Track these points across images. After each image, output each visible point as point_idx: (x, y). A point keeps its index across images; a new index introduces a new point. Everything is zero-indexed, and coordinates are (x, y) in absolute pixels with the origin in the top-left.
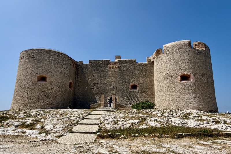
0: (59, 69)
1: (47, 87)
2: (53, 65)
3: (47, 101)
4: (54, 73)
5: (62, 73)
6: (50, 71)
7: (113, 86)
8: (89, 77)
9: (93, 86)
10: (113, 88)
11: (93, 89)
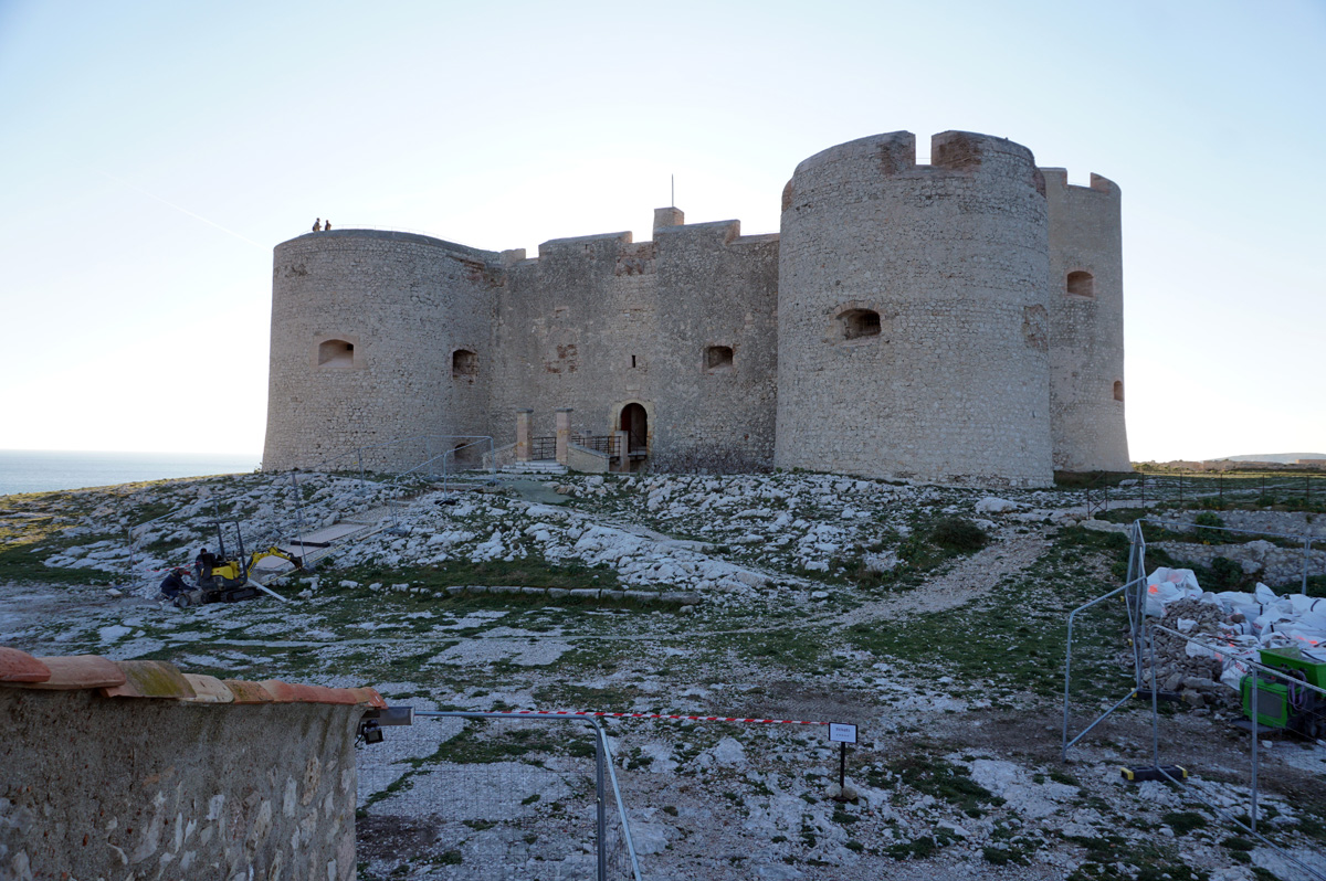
0: (397, 308)
1: (353, 383)
2: (369, 293)
3: (359, 435)
4: (377, 325)
5: (411, 322)
6: (360, 318)
7: (634, 357)
8: (541, 321)
9: (556, 358)
10: (634, 366)
11: (555, 371)
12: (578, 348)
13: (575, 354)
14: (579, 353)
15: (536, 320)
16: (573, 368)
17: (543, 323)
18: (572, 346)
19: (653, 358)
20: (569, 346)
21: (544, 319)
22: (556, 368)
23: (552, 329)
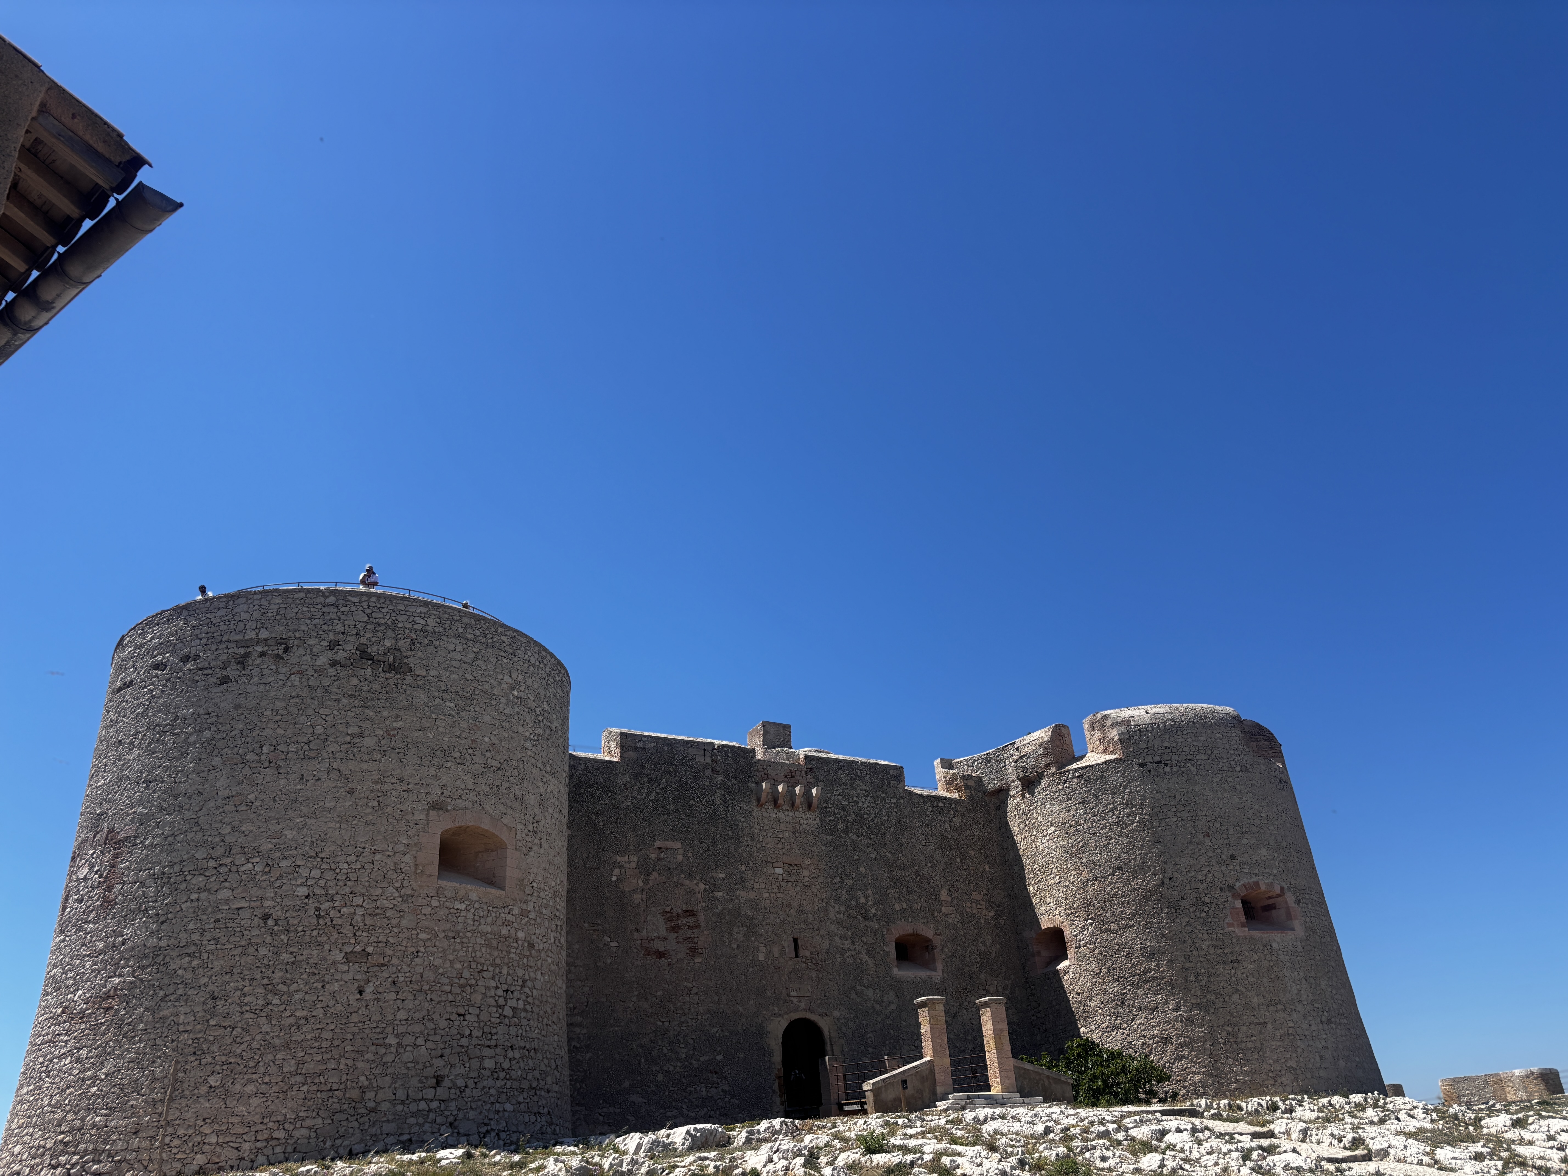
1: (504, 932)
3: (517, 1054)
6: (518, 792)
7: (796, 941)
8: (630, 861)
9: (663, 932)
10: (797, 956)
11: (661, 955)
12: (702, 917)
13: (696, 926)
14: (703, 924)
15: (619, 859)
16: (693, 952)
17: (634, 865)
18: (690, 913)
19: (826, 944)
20: (685, 911)
21: (636, 859)
22: (662, 949)
23: (652, 878)
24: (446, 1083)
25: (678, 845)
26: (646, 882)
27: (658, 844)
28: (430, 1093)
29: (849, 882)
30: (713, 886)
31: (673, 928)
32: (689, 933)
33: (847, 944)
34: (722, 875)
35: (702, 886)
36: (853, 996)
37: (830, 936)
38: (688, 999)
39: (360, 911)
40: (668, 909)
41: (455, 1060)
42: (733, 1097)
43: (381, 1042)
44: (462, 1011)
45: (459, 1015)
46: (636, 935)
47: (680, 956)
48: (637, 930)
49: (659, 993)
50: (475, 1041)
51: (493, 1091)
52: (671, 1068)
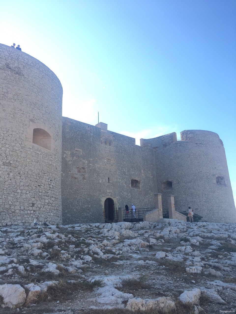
7: (109, 178)
9: (76, 172)
10: (109, 182)
11: (76, 178)
12: (86, 170)
13: (85, 172)
14: (87, 172)
15: (66, 152)
16: (84, 178)
17: (69, 154)
18: (83, 168)
19: (116, 180)
20: (82, 168)
21: (70, 152)
22: (76, 177)
23: (74, 158)
24: (35, 206)
25: (81, 150)
26: (73, 159)
27: (76, 149)
28: (31, 208)
29: (122, 166)
30: (89, 162)
31: (79, 172)
32: (83, 174)
33: (120, 181)
34: (92, 160)
35: (87, 162)
36: (121, 193)
37: (117, 178)
38: (82, 190)
39: (8, 150)
40: (78, 167)
41: (38, 199)
42: (93, 216)
43: (16, 191)
44: (39, 185)
45: (39, 186)
46: (70, 172)
47: (80, 179)
48: (70, 171)
49: (75, 188)
50: (43, 194)
51: (48, 209)
52: (78, 208)
